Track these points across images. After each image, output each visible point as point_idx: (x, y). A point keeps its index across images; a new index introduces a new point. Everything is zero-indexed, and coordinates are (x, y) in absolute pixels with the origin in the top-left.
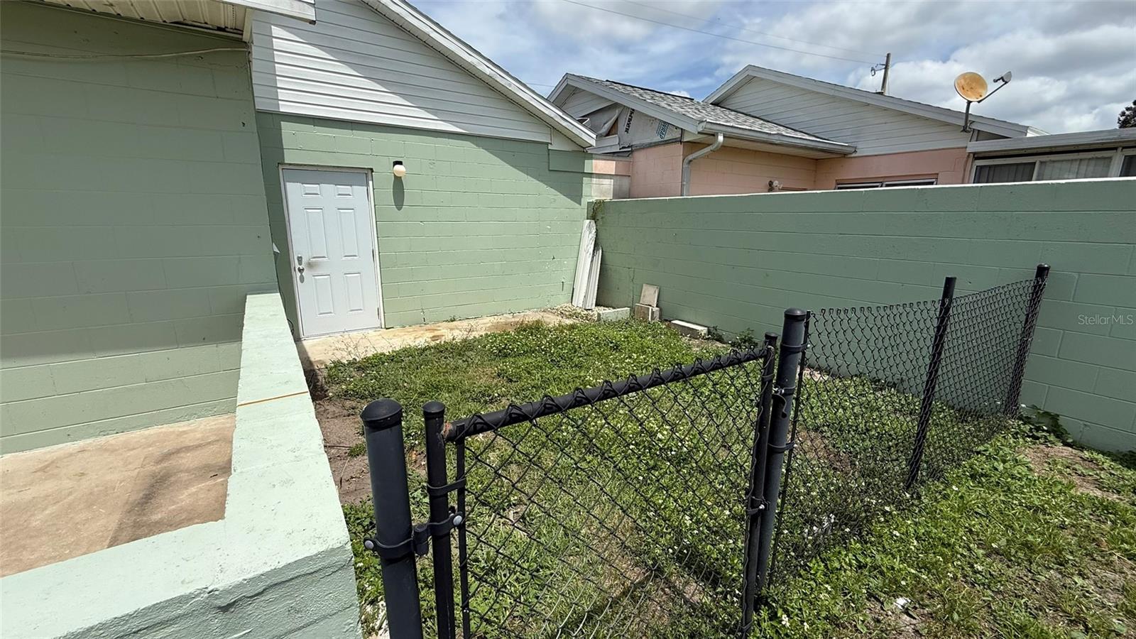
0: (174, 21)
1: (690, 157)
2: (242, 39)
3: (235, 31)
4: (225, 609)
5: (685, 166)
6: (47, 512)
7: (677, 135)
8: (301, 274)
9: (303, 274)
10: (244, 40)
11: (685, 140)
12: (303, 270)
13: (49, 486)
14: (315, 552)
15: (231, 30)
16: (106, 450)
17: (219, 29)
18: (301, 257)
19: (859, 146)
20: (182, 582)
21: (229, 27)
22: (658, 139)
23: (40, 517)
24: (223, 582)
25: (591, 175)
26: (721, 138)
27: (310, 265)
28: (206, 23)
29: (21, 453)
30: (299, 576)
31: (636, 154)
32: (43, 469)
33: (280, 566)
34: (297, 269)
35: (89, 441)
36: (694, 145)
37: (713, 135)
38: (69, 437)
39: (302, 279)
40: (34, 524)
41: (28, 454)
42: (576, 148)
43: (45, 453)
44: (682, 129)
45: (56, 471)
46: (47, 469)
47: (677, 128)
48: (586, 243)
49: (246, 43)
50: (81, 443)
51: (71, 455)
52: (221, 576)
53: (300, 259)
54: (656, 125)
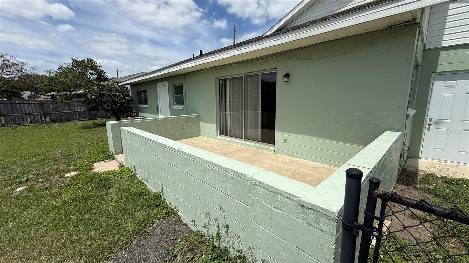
0: (387, 26)
2: (416, 22)
3: (414, 20)
4: (302, 206)
6: (310, 178)
8: (429, 127)
9: (430, 127)
10: (417, 22)
12: (431, 125)
13: (313, 172)
14: (326, 208)
15: (412, 20)
16: (328, 169)
17: (407, 22)
18: (432, 119)
20: (297, 193)
21: (411, 20)
23: (308, 178)
24: (304, 199)
27: (436, 123)
28: (401, 22)
29: (312, 162)
30: (319, 212)
32: (314, 168)
33: (316, 205)
34: (427, 124)
35: (326, 165)
38: (322, 162)
39: (429, 129)
40: (306, 179)
41: (314, 163)
43: (316, 164)
45: (316, 169)
46: (315, 168)
49: (418, 23)
50: (324, 165)
51: (321, 167)
52: (304, 197)
53: (431, 120)
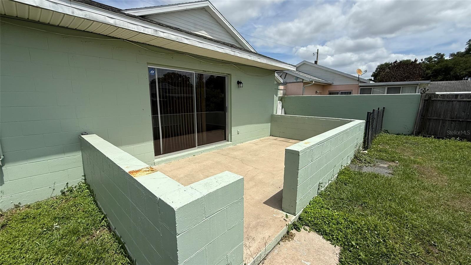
1: (305, 86)
5: (304, 88)
7: (302, 80)
11: (304, 82)
19: (334, 82)
22: (295, 81)
25: (279, 89)
26: (314, 82)
31: (287, 84)
36: (305, 83)
37: (312, 81)
42: (277, 83)
44: (303, 79)
47: (301, 79)
48: (279, 107)
54: (295, 78)
